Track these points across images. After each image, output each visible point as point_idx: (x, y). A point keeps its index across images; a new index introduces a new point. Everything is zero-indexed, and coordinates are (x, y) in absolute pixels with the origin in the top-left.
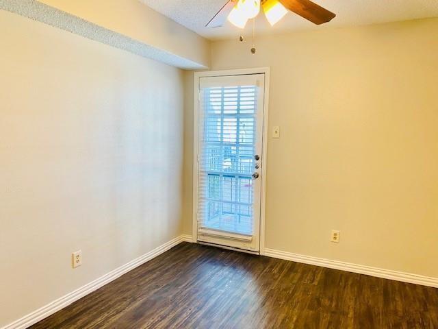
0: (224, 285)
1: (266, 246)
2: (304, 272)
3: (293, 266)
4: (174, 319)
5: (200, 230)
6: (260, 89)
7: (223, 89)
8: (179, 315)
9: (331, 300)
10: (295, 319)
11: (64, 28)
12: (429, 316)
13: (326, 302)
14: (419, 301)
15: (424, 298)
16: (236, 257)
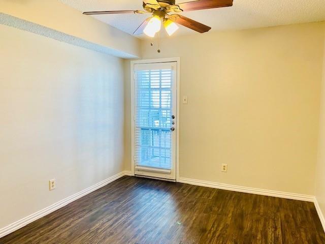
0: (151, 200)
1: (180, 176)
2: (204, 192)
3: (197, 188)
4: (116, 221)
5: (136, 167)
6: (174, 72)
7: (150, 72)
8: (120, 218)
9: (219, 207)
10: (194, 218)
11: (43, 35)
12: (279, 215)
13: (216, 209)
14: (275, 206)
15: (279, 205)
16: (160, 184)
